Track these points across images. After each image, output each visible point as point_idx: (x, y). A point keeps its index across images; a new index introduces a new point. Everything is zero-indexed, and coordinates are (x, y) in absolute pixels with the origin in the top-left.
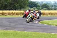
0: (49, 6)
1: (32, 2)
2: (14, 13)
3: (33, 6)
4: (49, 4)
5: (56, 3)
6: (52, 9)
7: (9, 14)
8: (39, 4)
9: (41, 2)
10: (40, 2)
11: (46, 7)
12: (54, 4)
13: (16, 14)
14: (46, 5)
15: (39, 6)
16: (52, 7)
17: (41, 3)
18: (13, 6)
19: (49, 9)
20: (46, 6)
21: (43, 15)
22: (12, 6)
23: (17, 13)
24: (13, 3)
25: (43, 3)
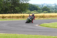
0: (49, 9)
2: (14, 17)
3: (34, 9)
4: (49, 7)
6: (52, 12)
7: (9, 17)
9: (41, 5)
11: (46, 10)
13: (16, 17)
14: (47, 7)
15: (40, 9)
16: (52, 10)
17: (41, 6)
18: (14, 10)
19: (49, 12)
22: (12, 10)
23: (17, 16)
25: (44, 6)
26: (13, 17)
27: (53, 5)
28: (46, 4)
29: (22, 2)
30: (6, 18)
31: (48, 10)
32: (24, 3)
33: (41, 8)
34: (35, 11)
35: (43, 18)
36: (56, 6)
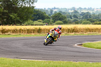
0: (65, 18)
4: (64, 13)
5: (76, 11)
6: (70, 23)
8: (47, 15)
9: (49, 10)
10: (47, 11)
12: (72, 13)
15: (48, 18)
16: (70, 19)
17: (49, 13)
19: (65, 23)
25: (53, 13)
27: (70, 11)
28: (58, 8)
29: (22, 5)
31: (63, 19)
32: (26, 6)
33: (49, 15)
34: (41, 20)
35: (74, 33)
36: (76, 12)
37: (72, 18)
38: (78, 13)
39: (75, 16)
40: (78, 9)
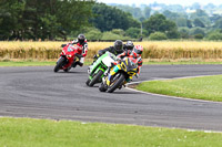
0: (173, 25)
1: (107, 7)
2: (36, 52)
3: (113, 22)
4: (175, 15)
6: (185, 37)
7: (19, 54)
8: (134, 18)
9: (143, 9)
10: (138, 9)
11: (162, 29)
12: (192, 15)
13: (45, 54)
14: (164, 18)
15: (136, 25)
16: (186, 28)
17: (143, 14)
19: (173, 36)
20: (162, 25)
21: (152, 57)
22: (29, 24)
23: (48, 51)
24: (32, 12)
25: (152, 13)
26: (32, 52)
28: (162, 5)
30: (6, 57)
31: (168, 29)
33: (142, 19)
34: (119, 30)
35: (148, 59)
36: (201, 13)
37: (190, 27)
38: (206, 15)
39: (198, 22)
40: (206, 7)
